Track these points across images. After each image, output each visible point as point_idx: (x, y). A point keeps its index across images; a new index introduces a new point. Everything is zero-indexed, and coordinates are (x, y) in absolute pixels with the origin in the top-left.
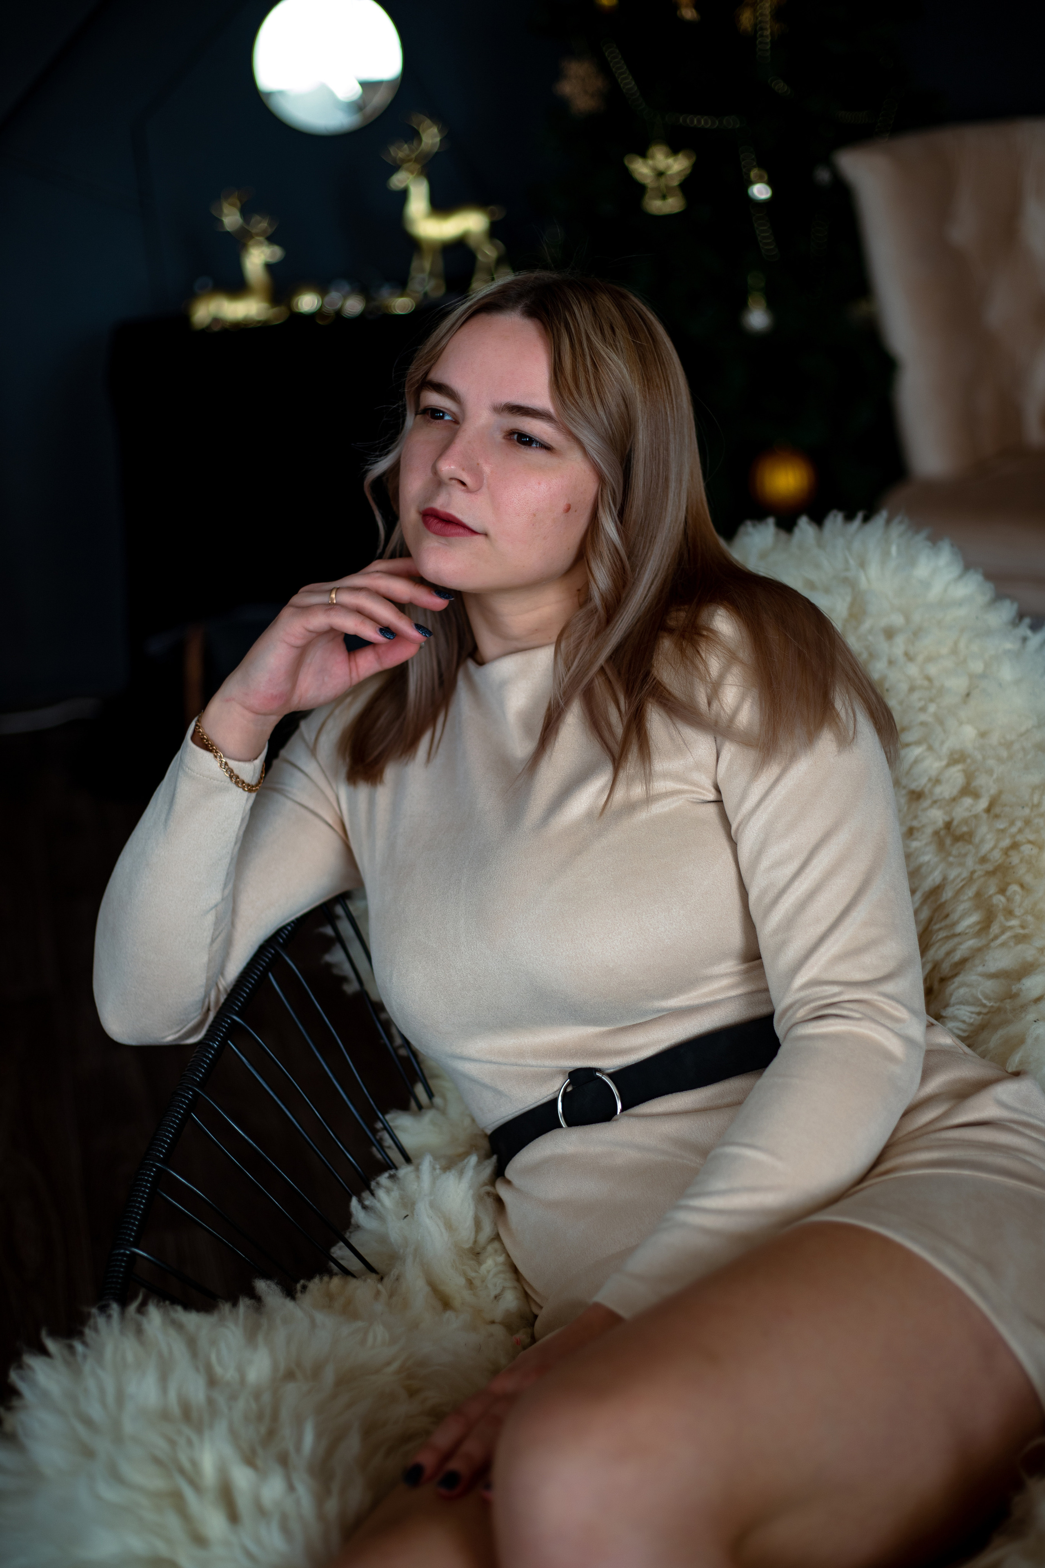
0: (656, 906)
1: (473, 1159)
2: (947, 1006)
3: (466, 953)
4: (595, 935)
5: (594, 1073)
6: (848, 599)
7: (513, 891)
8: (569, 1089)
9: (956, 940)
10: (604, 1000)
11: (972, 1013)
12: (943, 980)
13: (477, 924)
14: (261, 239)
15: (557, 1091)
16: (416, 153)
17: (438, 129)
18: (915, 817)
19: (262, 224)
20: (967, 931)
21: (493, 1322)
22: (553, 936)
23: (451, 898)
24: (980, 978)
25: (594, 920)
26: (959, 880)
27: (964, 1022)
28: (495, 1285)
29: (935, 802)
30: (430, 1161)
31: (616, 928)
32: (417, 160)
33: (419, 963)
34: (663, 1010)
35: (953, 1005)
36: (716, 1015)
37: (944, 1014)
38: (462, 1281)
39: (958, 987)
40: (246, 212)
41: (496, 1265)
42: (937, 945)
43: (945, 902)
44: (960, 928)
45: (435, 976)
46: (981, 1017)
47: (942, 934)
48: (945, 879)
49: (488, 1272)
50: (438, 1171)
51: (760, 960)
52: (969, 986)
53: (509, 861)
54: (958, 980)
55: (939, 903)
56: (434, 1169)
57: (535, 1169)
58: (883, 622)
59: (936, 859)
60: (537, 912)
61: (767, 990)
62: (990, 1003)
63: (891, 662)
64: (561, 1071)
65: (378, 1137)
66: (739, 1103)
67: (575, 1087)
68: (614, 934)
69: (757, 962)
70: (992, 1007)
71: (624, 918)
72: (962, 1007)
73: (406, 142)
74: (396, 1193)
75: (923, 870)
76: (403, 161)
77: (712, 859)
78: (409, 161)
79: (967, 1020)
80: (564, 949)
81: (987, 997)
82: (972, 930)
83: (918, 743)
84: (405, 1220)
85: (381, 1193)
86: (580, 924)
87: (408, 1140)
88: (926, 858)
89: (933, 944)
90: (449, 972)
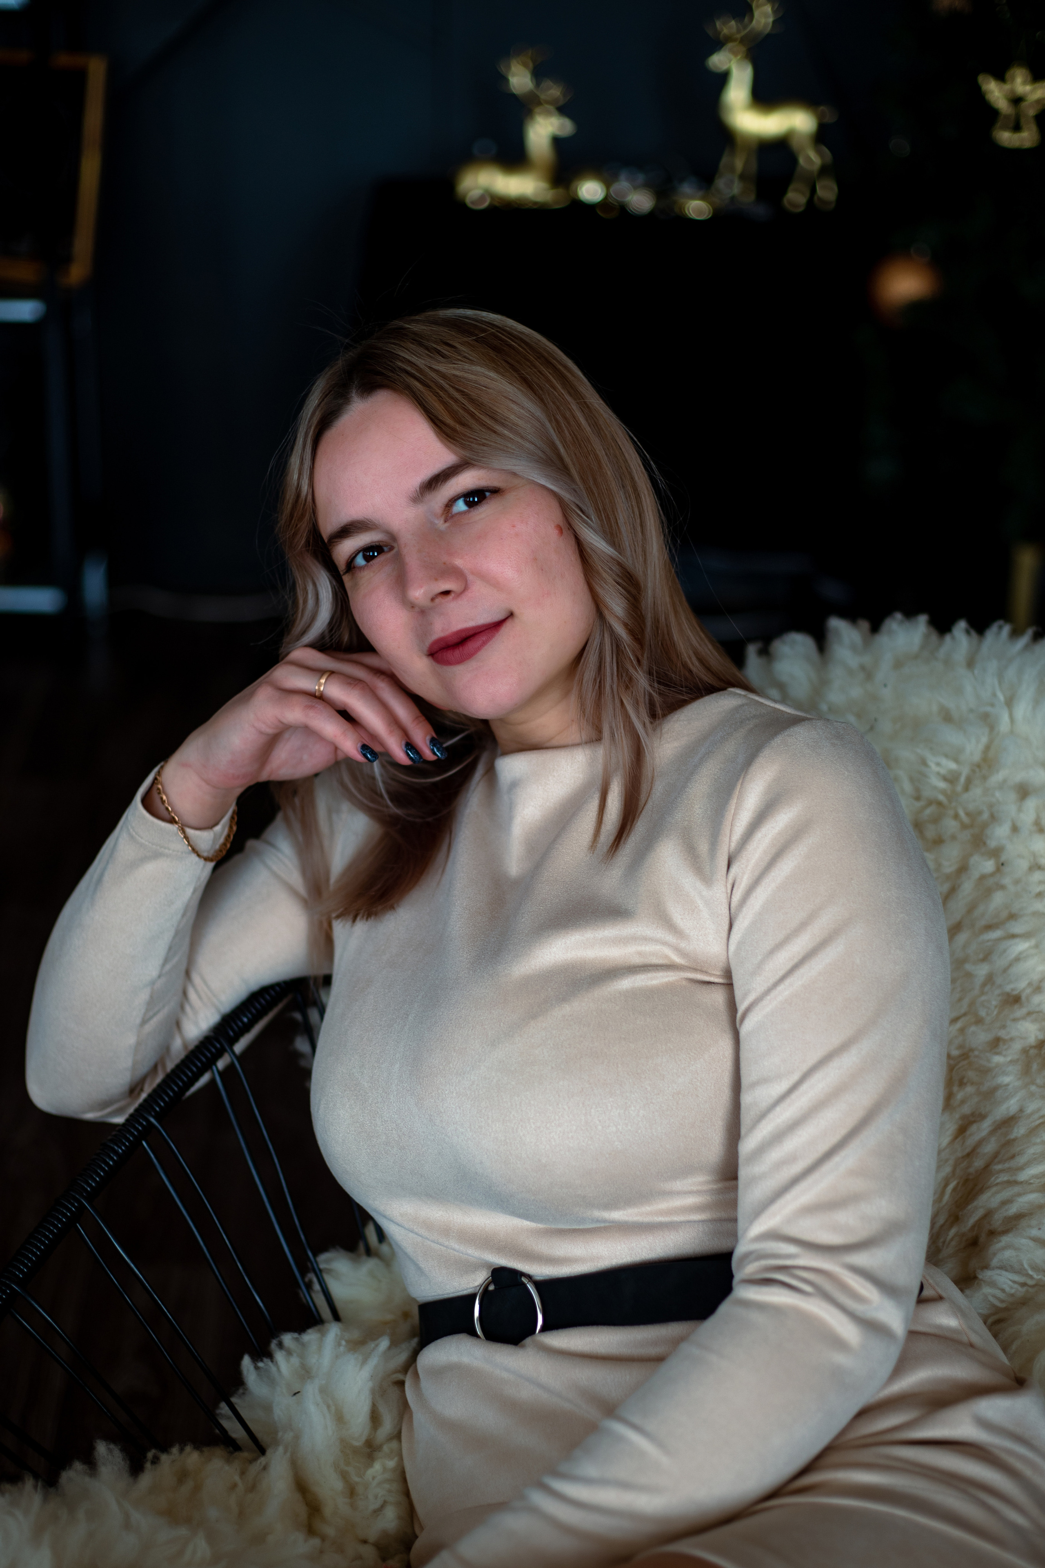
0: (611, 1099)
1: (384, 1343)
2: (986, 1267)
3: (394, 1104)
4: (531, 1121)
5: (519, 1277)
6: (984, 740)
7: (452, 1046)
8: (491, 1288)
9: (1016, 1189)
10: (533, 1198)
11: (1014, 1282)
12: (992, 1233)
13: (410, 1075)
14: (551, 108)
15: (478, 1286)
16: (743, 33)
17: (772, 9)
18: (1004, 1027)
19: (554, 91)
20: (1032, 1181)
21: (365, 1542)
22: (483, 1111)
23: (394, 1034)
24: (1031, 1244)
25: (532, 1102)
26: (1036, 1116)
27: (1003, 1290)
28: (376, 1497)
29: (1029, 1014)
30: (336, 1335)
31: (557, 1117)
32: (742, 41)
33: (347, 1100)
34: (605, 1221)
35: (993, 1269)
36: (672, 1239)
37: (980, 1277)
38: (338, 1485)
39: (1004, 1248)
40: (538, 74)
41: (385, 1469)
42: (994, 1189)
43: (1014, 1140)
44: (1023, 1176)
45: (361, 1120)
46: (1025, 1289)
47: (1004, 1177)
48: (1021, 1110)
49: (374, 1478)
50: (342, 1349)
51: (735, 1182)
52: (1017, 1249)
53: (458, 1008)
54: (1005, 1240)
55: (1008, 1138)
56: (339, 1345)
57: (440, 1372)
58: (1019, 776)
59: (1018, 1083)
60: (472, 1078)
61: (735, 1220)
62: (1037, 1275)
63: (1015, 829)
64: (486, 1264)
65: (307, 1280)
66: (660, 1359)
67: (497, 1287)
68: (553, 1124)
69: (732, 1183)
70: (1040, 1280)
71: (569, 1108)
72: (1004, 1273)
73: (734, 18)
74: (295, 1360)
75: (999, 1093)
76: (729, 39)
77: (695, 1052)
78: (734, 40)
79: (1007, 1289)
80: (494, 1130)
81: (1036, 1268)
82: (1038, 1181)
83: (1026, 936)
84: (295, 1397)
85: (279, 1356)
86: (516, 1105)
87: (339, 1290)
88: (1006, 1079)
89: (989, 1187)
90: (375, 1120)
